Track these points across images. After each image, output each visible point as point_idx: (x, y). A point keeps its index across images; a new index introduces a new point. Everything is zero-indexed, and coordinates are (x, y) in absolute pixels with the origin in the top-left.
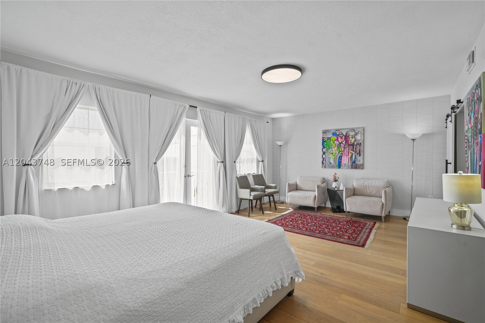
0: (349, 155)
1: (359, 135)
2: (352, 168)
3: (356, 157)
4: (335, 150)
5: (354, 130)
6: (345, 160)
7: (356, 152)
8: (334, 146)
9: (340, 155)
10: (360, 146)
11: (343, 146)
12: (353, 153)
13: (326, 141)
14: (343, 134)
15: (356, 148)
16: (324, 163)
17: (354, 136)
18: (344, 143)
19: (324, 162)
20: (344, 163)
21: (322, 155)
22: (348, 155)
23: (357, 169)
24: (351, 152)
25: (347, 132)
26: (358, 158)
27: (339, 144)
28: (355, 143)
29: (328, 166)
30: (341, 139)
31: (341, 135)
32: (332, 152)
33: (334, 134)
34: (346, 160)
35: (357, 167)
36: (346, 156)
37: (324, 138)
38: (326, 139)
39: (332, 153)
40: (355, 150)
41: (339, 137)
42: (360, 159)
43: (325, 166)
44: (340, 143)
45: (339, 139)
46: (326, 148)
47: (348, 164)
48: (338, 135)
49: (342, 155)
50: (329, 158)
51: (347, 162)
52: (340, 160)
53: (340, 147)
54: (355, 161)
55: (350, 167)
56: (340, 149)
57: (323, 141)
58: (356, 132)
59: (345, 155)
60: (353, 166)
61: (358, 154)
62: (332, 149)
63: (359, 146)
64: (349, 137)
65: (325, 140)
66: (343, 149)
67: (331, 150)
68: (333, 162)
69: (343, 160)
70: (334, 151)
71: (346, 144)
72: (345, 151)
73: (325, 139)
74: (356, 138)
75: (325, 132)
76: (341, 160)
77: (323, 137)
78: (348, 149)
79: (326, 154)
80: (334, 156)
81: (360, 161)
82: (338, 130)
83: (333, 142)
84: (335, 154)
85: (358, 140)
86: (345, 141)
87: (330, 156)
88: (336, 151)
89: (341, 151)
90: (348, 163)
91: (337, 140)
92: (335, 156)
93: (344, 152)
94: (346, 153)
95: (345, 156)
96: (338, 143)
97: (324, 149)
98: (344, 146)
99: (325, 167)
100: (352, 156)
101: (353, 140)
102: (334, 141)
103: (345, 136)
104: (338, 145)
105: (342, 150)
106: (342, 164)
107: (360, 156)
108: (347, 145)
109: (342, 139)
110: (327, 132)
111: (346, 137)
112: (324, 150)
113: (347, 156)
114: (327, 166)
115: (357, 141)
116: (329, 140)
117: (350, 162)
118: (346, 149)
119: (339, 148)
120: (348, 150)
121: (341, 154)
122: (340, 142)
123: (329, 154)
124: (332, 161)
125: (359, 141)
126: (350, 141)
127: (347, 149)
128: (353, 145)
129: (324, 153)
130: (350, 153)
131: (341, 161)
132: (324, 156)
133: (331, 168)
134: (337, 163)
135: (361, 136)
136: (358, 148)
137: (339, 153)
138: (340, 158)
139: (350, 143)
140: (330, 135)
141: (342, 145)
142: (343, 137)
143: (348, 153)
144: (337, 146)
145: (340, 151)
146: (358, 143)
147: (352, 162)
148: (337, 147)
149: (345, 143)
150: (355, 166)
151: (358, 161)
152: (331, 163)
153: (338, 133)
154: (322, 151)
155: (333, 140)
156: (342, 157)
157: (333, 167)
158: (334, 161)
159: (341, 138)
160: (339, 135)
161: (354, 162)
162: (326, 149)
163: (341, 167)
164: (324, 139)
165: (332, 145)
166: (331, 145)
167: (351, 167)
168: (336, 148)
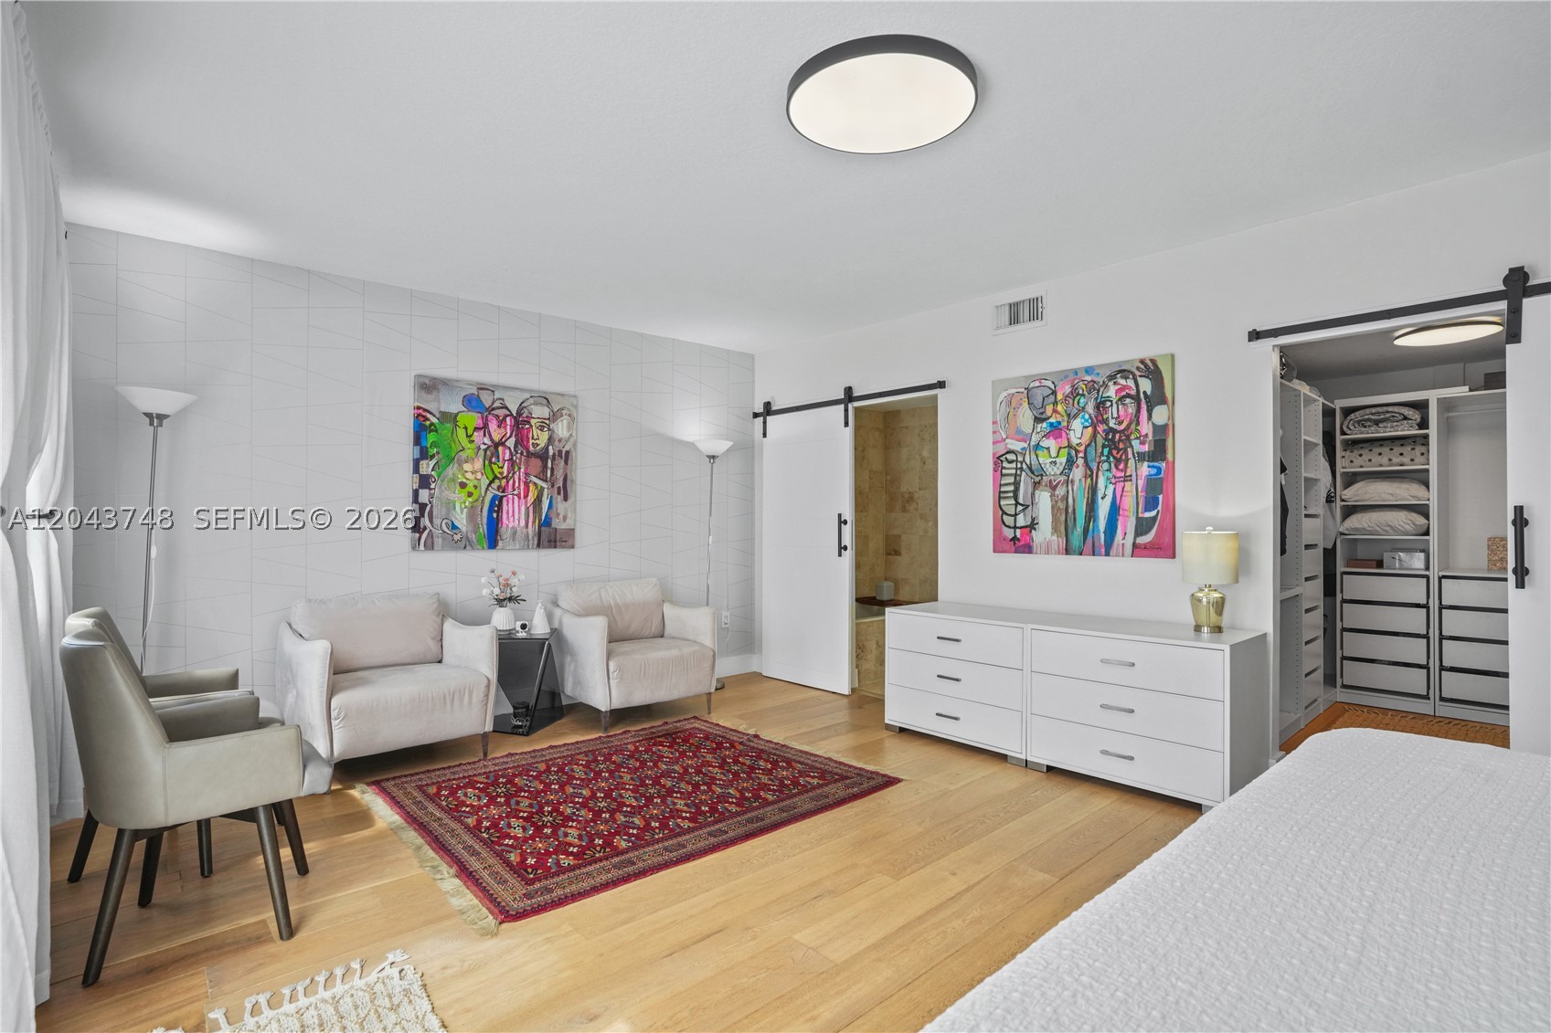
0: (531, 494)
1: (565, 422)
2: (538, 546)
3: (554, 501)
4: (473, 470)
5: (547, 399)
6: (516, 516)
7: (553, 486)
8: (469, 452)
9: (493, 492)
10: (566, 463)
11: (507, 457)
12: (542, 489)
13: (432, 429)
14: (506, 408)
15: (552, 469)
16: (425, 528)
17: (547, 422)
18: (511, 443)
19: (425, 521)
20: (511, 526)
21: (416, 494)
22: (526, 496)
23: (555, 547)
24: (535, 484)
25: (524, 405)
26: (561, 506)
27: (492, 449)
28: (550, 447)
29: (444, 539)
30: (499, 427)
31: (501, 413)
32: (461, 479)
33: (471, 402)
34: (519, 513)
35: (555, 541)
36: (519, 498)
37: (425, 410)
38: (434, 420)
39: (463, 485)
40: (549, 475)
41: (490, 417)
42: (566, 510)
43: (429, 542)
44: (496, 445)
45: (493, 426)
46: (432, 457)
47: (524, 531)
48: (487, 409)
49: (503, 492)
50: (450, 506)
51: (523, 523)
52: (495, 515)
53: (494, 459)
54: (551, 519)
55: (531, 542)
56: (495, 467)
57: (422, 427)
58: (555, 410)
59: (516, 492)
60: (544, 537)
61: (559, 493)
62: (460, 465)
63: (562, 463)
64: (529, 423)
65: (432, 424)
66: (505, 470)
67: (456, 472)
68: (465, 522)
69: (508, 513)
70: (469, 475)
71: (520, 449)
72: (516, 477)
73: (429, 416)
74: (553, 431)
75: (428, 385)
76: (498, 512)
77: (419, 408)
78: (526, 469)
79: (433, 486)
80: (470, 495)
81: (565, 518)
82: (490, 389)
83: (467, 436)
84: (476, 487)
85: (560, 441)
86: (513, 439)
87: (452, 496)
88: (479, 475)
89: (499, 475)
90: (527, 526)
91: (484, 427)
92: (475, 497)
93: (511, 482)
94: (519, 487)
95: (516, 498)
96: (487, 440)
97: (423, 463)
98: (511, 459)
99: (430, 546)
100: (538, 500)
101: (543, 438)
102: (470, 432)
103: (515, 418)
104: (485, 450)
105: (501, 473)
106: (503, 530)
107: (566, 499)
108: (522, 454)
109: (505, 427)
110: (440, 386)
111: (520, 422)
112: (426, 466)
113: (523, 500)
114: (438, 541)
115: (556, 443)
116: (449, 426)
117: (534, 522)
118: (520, 469)
119: (490, 462)
120: (527, 474)
121: (499, 487)
122: (497, 438)
123: (448, 488)
124: (461, 520)
125: (562, 445)
126: (533, 439)
127: (522, 470)
128: (543, 456)
129: (425, 482)
130: (532, 487)
131: (499, 520)
132: (424, 496)
133: (457, 549)
134: (483, 529)
135: (569, 428)
136: (561, 471)
137: (489, 485)
138: (497, 505)
139: (531, 448)
140: (454, 405)
141: (504, 454)
142: (508, 419)
143: (527, 485)
144: (481, 452)
145: (496, 477)
146: (560, 452)
147: (540, 520)
148: (481, 460)
149: (516, 446)
150: (550, 536)
151: (561, 516)
152: (457, 528)
153: (487, 399)
154: (416, 469)
155: (466, 428)
156: (504, 500)
157: (466, 544)
158: (472, 517)
159: (501, 423)
160: (493, 409)
161: (547, 522)
162: (434, 462)
163: (500, 544)
164: (427, 419)
165: (464, 449)
166: (455, 448)
167: (536, 542)
168: (478, 464)
